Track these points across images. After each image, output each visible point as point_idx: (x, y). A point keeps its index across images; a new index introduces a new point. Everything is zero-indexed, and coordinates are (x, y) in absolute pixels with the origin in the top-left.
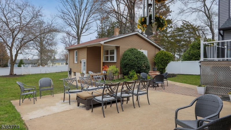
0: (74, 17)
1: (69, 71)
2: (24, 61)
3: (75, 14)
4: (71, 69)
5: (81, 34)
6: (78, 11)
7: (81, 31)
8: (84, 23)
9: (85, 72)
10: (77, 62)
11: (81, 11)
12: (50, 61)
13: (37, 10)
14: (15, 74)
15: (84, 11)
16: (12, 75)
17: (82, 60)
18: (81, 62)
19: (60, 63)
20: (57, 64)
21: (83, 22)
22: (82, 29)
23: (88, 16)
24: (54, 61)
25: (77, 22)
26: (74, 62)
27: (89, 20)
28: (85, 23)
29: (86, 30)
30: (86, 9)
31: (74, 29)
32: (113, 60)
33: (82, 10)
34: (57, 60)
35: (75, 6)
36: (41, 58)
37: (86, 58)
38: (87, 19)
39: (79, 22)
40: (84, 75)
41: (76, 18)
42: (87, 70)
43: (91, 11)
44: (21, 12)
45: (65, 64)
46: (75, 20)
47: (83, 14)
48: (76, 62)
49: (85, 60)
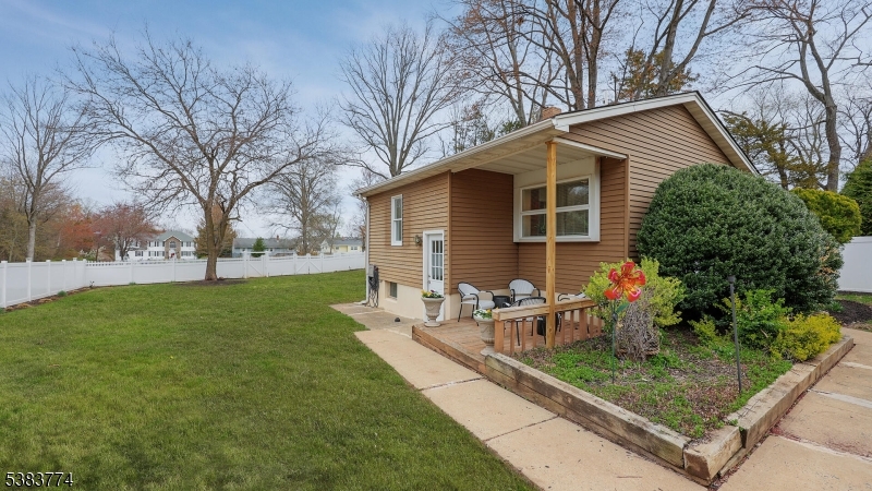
0: (382, 120)
1: (370, 278)
2: (265, 244)
3: (385, 114)
4: (376, 270)
5: (400, 168)
6: (391, 105)
7: (402, 161)
8: (409, 136)
9: (439, 287)
10: (400, 243)
11: (400, 102)
12: (324, 242)
13: (276, 92)
14: (221, 279)
15: (409, 106)
16: (211, 279)
17: (425, 232)
18: (420, 243)
19: (349, 248)
20: (341, 250)
21: (405, 135)
22: (405, 153)
23: (422, 114)
24: (335, 242)
25: (389, 135)
26: (388, 243)
27: (423, 128)
28: (414, 136)
29: (415, 159)
30: (414, 99)
31: (382, 153)
32: (585, 230)
33: (403, 103)
34: (342, 239)
35: (386, 95)
36: (304, 233)
37: (447, 224)
38: (417, 126)
39: (396, 134)
40: (440, 303)
41: (388, 126)
42: (452, 279)
43: (428, 102)
44: (234, 103)
45: (359, 248)
46: (385, 130)
47: (406, 114)
48: (396, 242)
49: (442, 231)
